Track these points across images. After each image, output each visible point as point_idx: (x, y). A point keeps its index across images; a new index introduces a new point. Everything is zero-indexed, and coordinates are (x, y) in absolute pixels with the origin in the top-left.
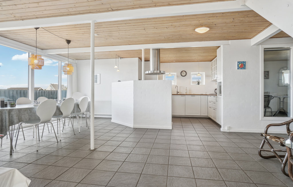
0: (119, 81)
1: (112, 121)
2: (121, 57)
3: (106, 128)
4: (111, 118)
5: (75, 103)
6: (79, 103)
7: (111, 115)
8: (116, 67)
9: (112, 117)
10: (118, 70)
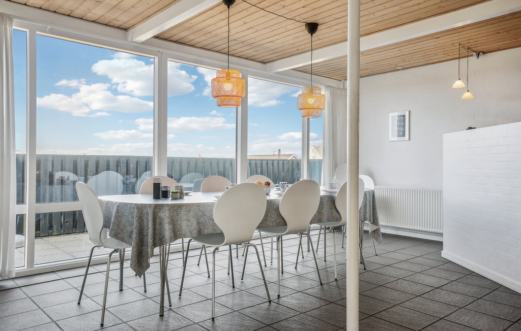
0: (470, 128)
1: (446, 254)
2: (480, 48)
3: (418, 278)
4: (441, 243)
5: (322, 193)
6: (336, 195)
7: (441, 235)
8: (459, 84)
9: (445, 240)
10: (467, 95)
